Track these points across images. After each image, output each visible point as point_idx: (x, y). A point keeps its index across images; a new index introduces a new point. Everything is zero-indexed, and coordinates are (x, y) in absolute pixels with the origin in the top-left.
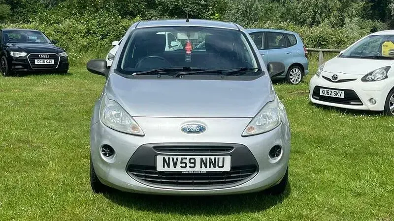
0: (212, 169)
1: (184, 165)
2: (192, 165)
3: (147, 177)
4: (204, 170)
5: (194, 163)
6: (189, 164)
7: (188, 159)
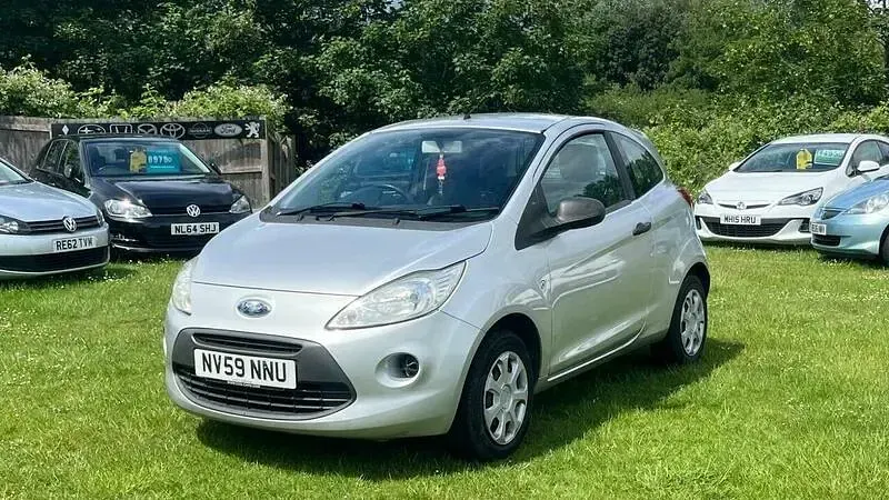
0: (268, 383)
1: (229, 370)
2: (240, 372)
3: (194, 386)
4: (257, 382)
5: (242, 368)
6: (235, 370)
7: (234, 359)
